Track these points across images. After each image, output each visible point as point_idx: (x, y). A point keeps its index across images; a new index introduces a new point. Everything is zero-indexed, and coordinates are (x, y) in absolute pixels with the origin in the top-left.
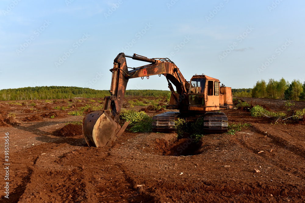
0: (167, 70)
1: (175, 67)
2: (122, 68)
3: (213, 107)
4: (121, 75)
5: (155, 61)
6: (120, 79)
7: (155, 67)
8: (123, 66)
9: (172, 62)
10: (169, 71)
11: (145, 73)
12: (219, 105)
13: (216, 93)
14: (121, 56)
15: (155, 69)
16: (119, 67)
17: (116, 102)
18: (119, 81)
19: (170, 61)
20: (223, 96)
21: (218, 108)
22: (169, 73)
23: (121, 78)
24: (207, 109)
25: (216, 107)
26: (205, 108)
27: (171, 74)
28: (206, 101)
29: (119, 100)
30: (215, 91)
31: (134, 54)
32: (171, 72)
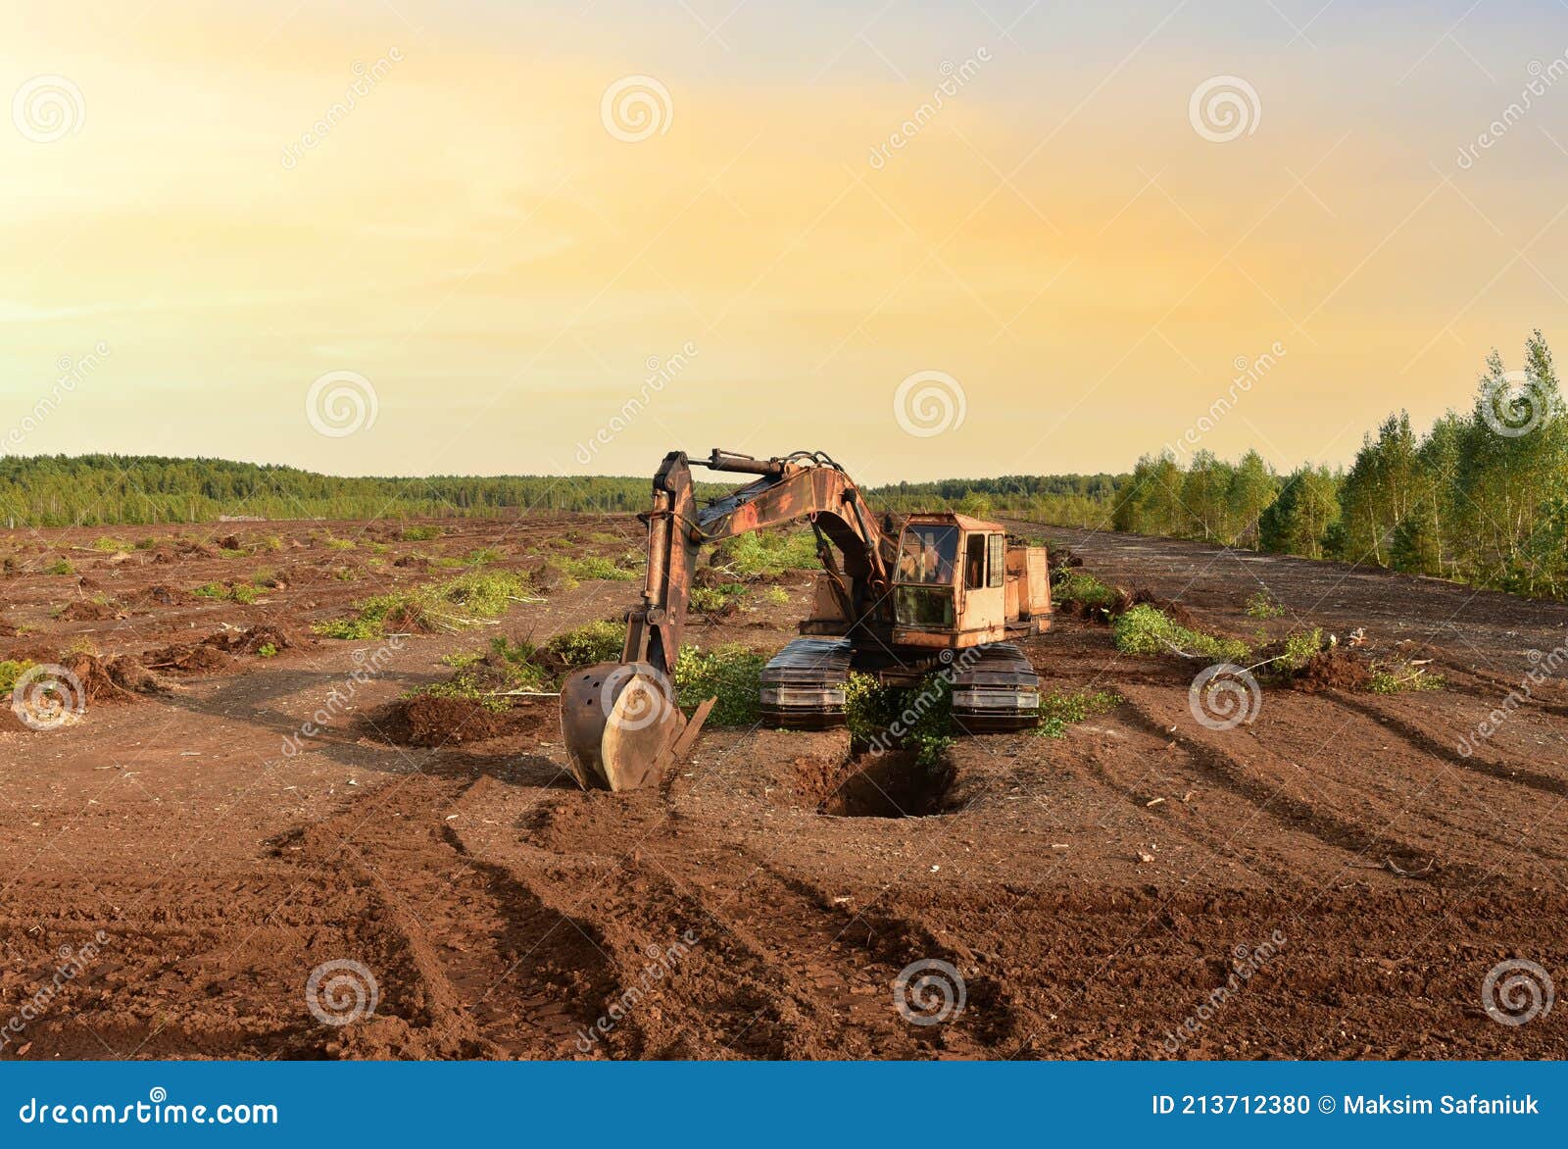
0: (821, 501)
1: (847, 484)
2: (679, 509)
3: (983, 630)
4: (677, 535)
5: (779, 469)
6: (673, 546)
7: (780, 494)
8: (683, 501)
9: (837, 467)
10: (827, 501)
11: (750, 519)
12: (1003, 623)
13: (992, 579)
14: (675, 462)
15: (784, 498)
16: (671, 506)
17: (664, 631)
18: (672, 555)
19: (830, 462)
20: (1016, 582)
21: (1000, 635)
22: (827, 509)
23: (677, 544)
24: (961, 642)
25: (992, 629)
26: (954, 637)
27: (835, 511)
28: (958, 611)
29: (672, 622)
30: (992, 568)
31: (714, 451)
32: (833, 505)
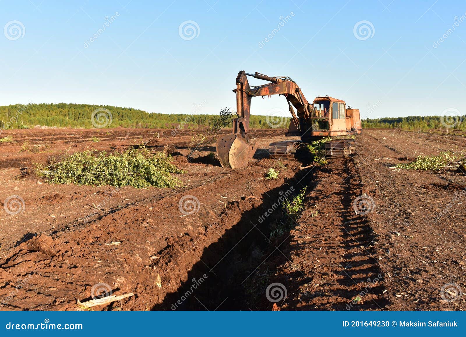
0: (289, 89)
1: (297, 87)
2: (244, 88)
3: (339, 131)
4: (245, 94)
5: (276, 80)
6: (244, 99)
7: (276, 86)
8: (245, 85)
9: (293, 82)
10: (291, 91)
11: (267, 92)
12: (345, 130)
13: (341, 116)
14: (242, 75)
15: (277, 88)
16: (242, 87)
17: (244, 123)
18: (244, 101)
19: (291, 80)
20: (350, 119)
21: (344, 133)
22: (291, 93)
23: (245, 98)
24: (332, 134)
25: (342, 131)
26: (330, 133)
27: (293, 94)
28: (330, 125)
29: (246, 120)
30: (341, 113)
31: (256, 73)
32: (293, 92)
